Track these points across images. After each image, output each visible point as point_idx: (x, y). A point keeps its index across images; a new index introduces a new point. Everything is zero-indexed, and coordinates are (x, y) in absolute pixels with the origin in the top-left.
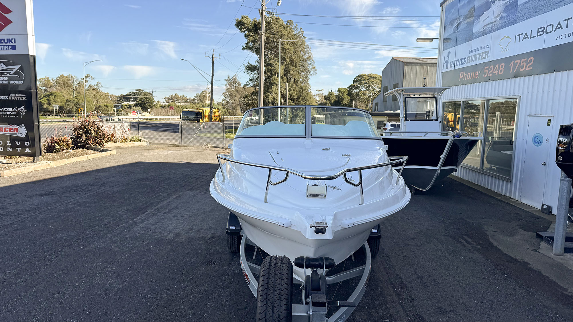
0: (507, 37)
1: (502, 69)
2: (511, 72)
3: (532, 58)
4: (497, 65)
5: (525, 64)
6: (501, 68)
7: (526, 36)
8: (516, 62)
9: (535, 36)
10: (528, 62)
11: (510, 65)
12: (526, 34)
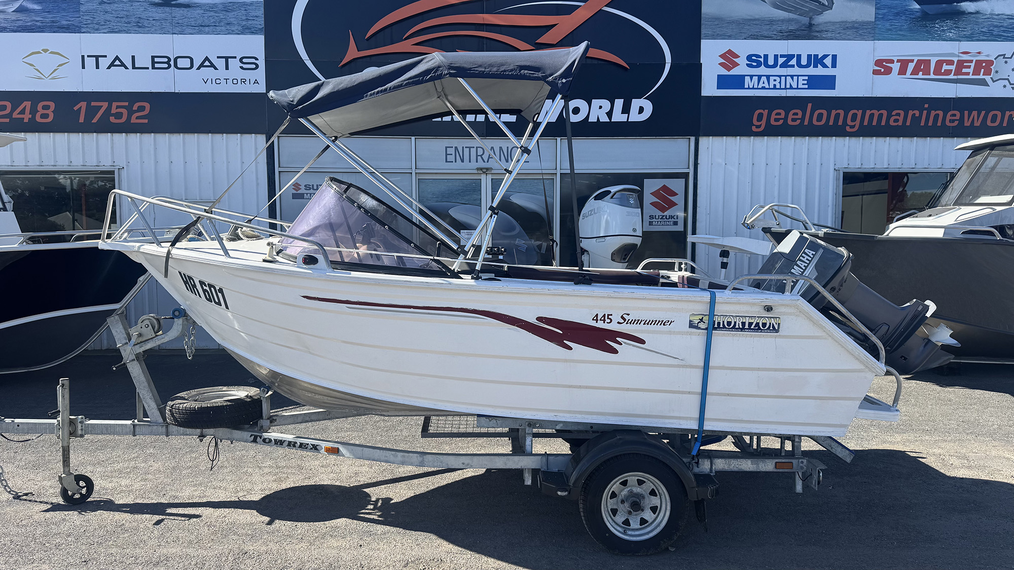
0: (51, 53)
1: (50, 112)
2: (82, 120)
3: (147, 106)
4: (28, 104)
5: (124, 111)
6: (41, 111)
7: (117, 63)
8: (93, 104)
9: (148, 68)
10: (135, 108)
11: (76, 108)
12: (117, 58)
